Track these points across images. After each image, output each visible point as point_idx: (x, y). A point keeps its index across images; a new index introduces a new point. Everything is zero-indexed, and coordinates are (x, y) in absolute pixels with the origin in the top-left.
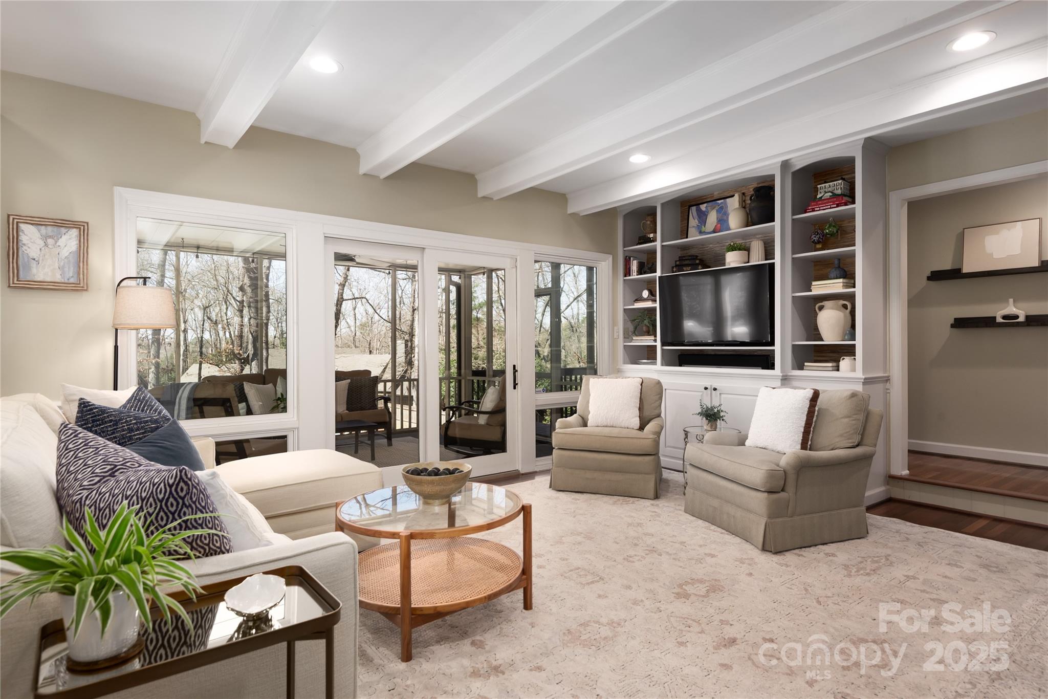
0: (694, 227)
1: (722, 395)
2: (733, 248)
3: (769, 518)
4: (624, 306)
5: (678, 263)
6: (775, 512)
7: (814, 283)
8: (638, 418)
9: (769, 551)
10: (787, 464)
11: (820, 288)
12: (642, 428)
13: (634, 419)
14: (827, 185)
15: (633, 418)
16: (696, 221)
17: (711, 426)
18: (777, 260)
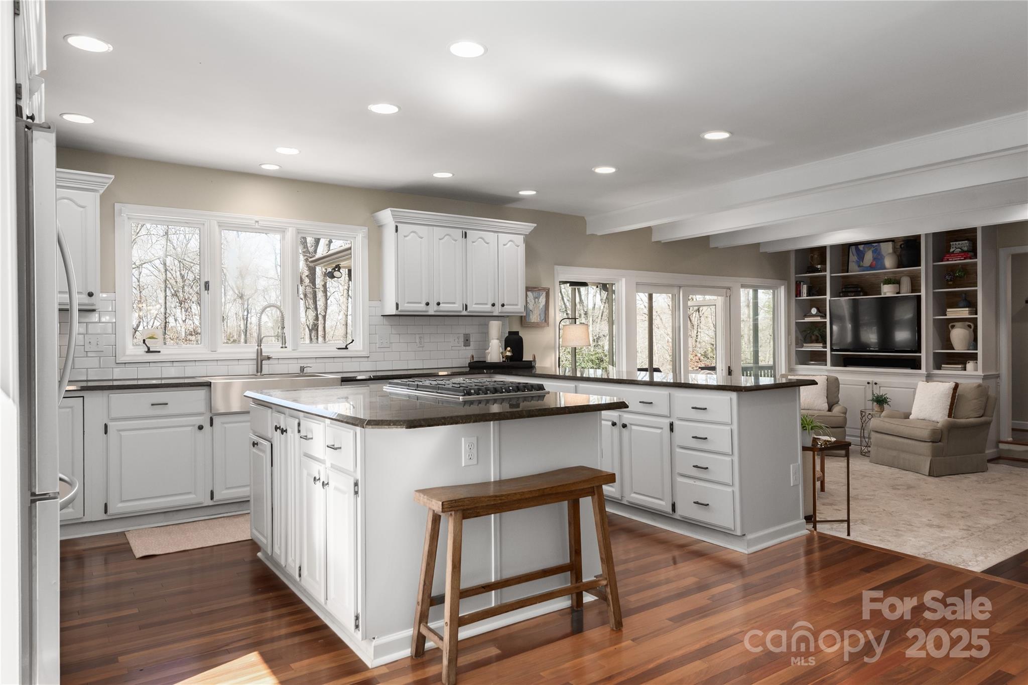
0: (854, 262)
1: (881, 388)
2: (888, 282)
3: (933, 456)
4: (796, 320)
5: (844, 290)
6: (935, 454)
7: (948, 310)
8: (827, 404)
9: (932, 476)
10: (943, 426)
11: (952, 313)
12: (830, 410)
13: (825, 404)
14: (957, 243)
15: (823, 404)
16: (855, 257)
17: (881, 409)
18: (923, 293)
